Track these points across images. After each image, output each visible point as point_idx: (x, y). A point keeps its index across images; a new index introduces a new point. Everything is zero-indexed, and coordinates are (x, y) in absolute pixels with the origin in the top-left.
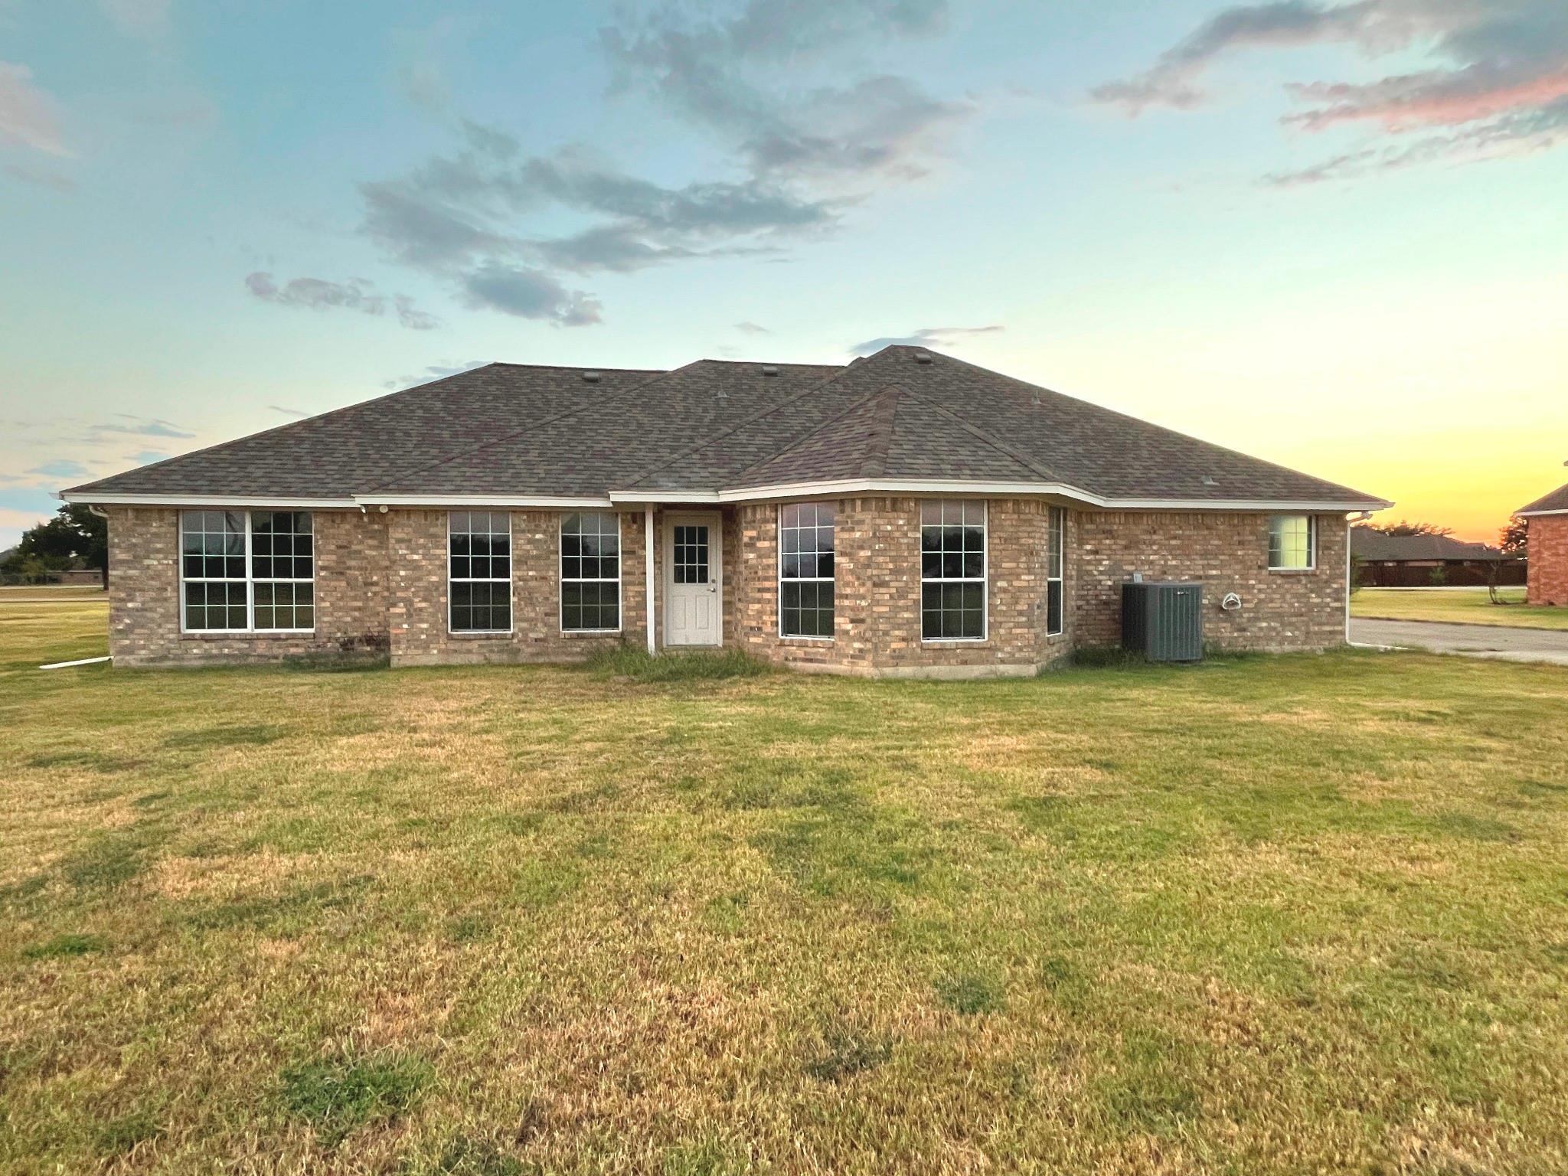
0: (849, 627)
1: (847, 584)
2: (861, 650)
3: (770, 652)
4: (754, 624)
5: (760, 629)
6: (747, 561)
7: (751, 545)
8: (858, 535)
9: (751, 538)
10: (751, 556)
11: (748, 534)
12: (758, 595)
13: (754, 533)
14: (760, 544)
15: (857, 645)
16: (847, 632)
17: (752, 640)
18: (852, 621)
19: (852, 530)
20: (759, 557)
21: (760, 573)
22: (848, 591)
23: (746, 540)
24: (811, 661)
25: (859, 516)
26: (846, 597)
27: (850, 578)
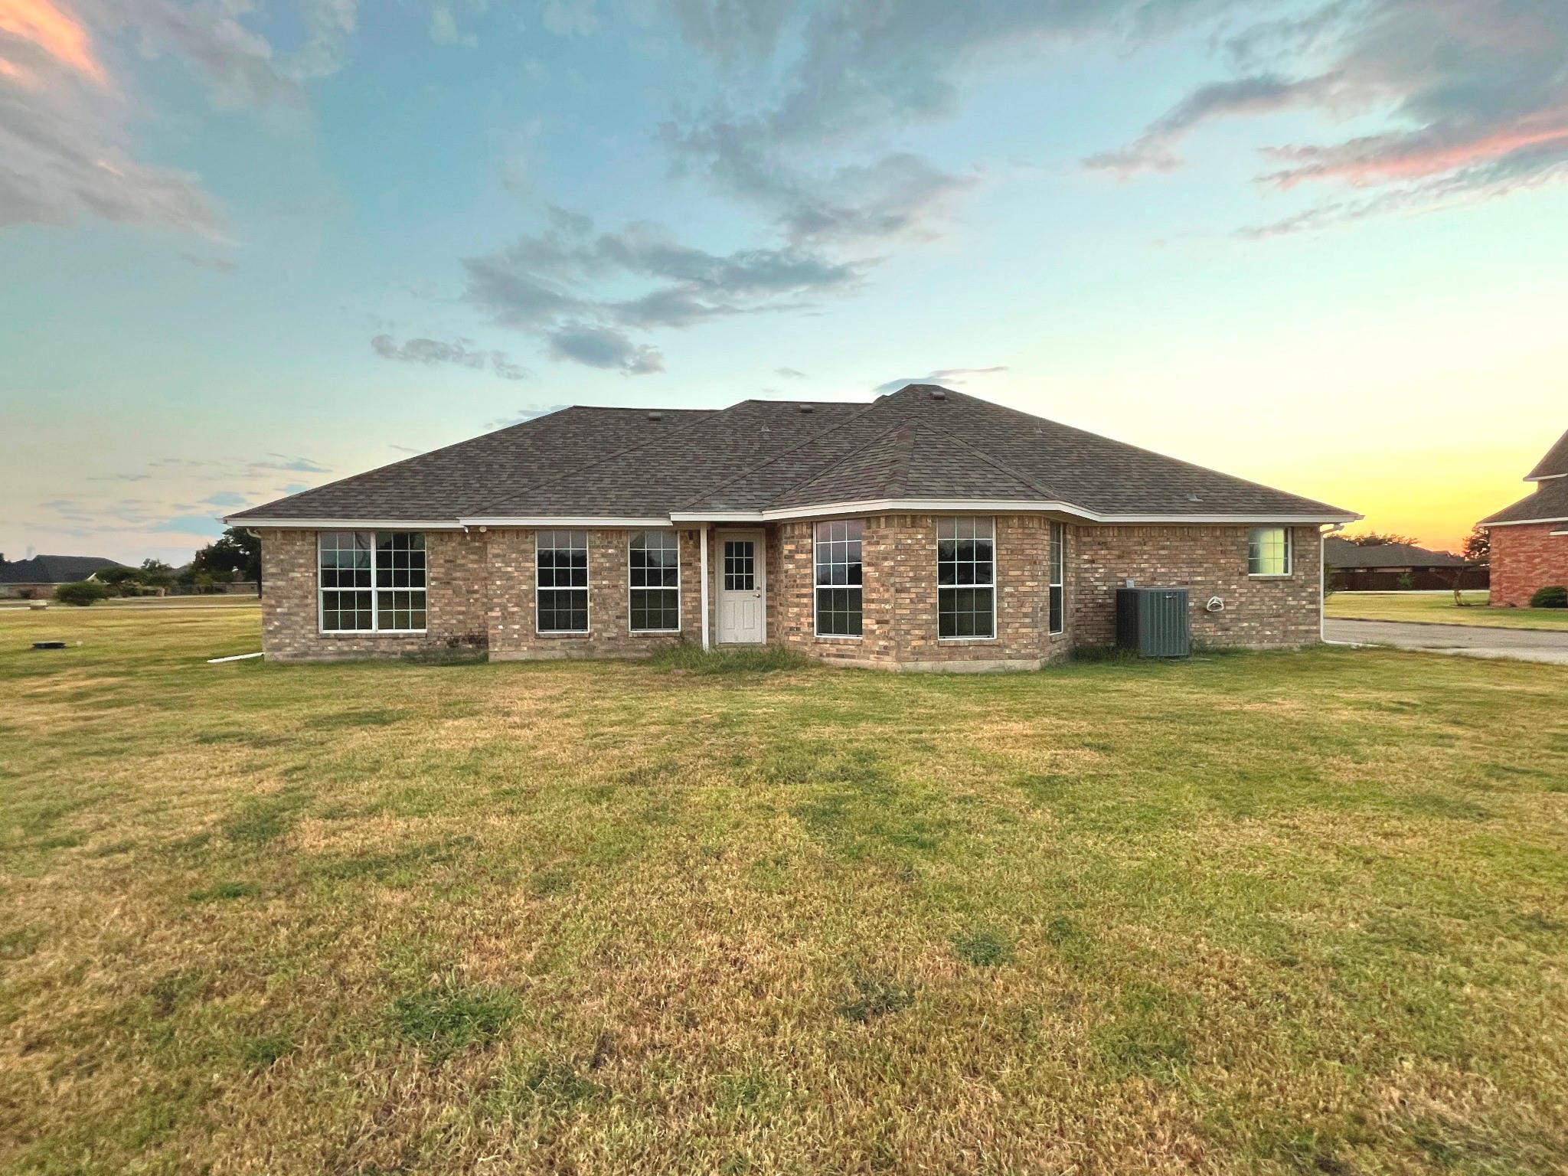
0: (875, 627)
1: (874, 590)
2: (885, 647)
3: (806, 648)
4: (793, 625)
5: (798, 629)
6: (786, 572)
7: (790, 557)
8: (882, 547)
9: (790, 551)
10: (791, 566)
11: (788, 548)
12: (796, 600)
13: (792, 547)
14: (798, 556)
15: (882, 643)
16: (873, 632)
17: (791, 638)
18: (878, 622)
19: (878, 543)
20: (797, 567)
21: (798, 581)
22: (874, 596)
23: (786, 552)
24: (843, 656)
25: (883, 531)
26: (873, 601)
27: (875, 585)
